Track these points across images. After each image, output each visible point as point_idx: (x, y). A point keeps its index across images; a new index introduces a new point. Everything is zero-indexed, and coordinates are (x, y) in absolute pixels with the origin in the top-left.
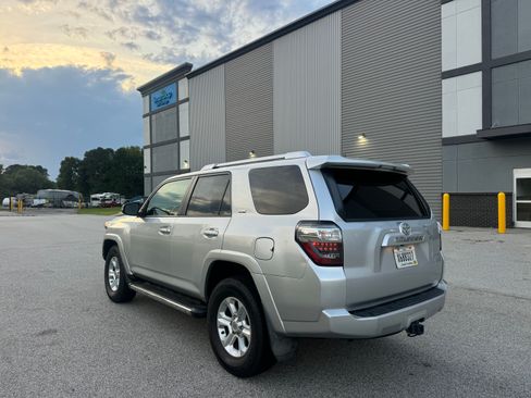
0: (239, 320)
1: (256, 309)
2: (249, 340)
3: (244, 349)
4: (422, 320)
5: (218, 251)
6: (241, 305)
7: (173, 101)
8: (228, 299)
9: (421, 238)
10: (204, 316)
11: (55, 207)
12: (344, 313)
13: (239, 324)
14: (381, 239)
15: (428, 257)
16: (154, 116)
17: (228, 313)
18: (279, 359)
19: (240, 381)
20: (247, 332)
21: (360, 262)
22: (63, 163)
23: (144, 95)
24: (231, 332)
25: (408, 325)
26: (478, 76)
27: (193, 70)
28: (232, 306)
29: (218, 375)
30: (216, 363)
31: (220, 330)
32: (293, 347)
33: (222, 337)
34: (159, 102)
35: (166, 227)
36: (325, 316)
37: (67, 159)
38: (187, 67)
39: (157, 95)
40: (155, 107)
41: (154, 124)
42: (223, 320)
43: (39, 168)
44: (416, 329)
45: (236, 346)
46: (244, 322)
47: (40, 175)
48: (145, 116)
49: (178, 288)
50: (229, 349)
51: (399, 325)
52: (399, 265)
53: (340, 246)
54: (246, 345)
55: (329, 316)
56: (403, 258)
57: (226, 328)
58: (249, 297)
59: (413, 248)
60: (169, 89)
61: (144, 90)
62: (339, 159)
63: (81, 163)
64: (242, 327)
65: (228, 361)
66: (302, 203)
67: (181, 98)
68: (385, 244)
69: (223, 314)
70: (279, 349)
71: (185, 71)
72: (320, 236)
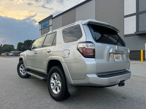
0: (58, 81)
1: (63, 77)
2: (61, 88)
3: (59, 91)
4: (124, 81)
5: (51, 57)
6: (58, 75)
7: (48, 26)
8: (54, 74)
9: (123, 52)
10: (46, 80)
11: (15, 56)
12: (95, 76)
13: (58, 82)
14: (109, 50)
15: (125, 59)
16: (42, 30)
17: (54, 79)
18: (70, 94)
19: (57, 102)
20: (60, 85)
21: (101, 57)
22: (18, 44)
23: (40, 24)
24: (55, 85)
25: (119, 82)
26: (135, 17)
27: (53, 17)
28: (55, 76)
29: (50, 100)
30: (50, 96)
31: (51, 85)
32: (76, 90)
33: (52, 87)
34: (44, 26)
35: (36, 52)
36: (88, 76)
37: (19, 43)
38: (52, 16)
39: (44, 24)
40: (43, 28)
41: (42, 32)
42: (52, 81)
43: (12, 45)
44: (122, 84)
45: (56, 90)
46: (59, 81)
47: (12, 47)
48: (40, 30)
49: (39, 72)
50: (54, 91)
51: (116, 82)
52: (116, 60)
53: (94, 50)
54: (60, 90)
55: (89, 77)
56: (117, 58)
57: (53, 84)
58: (61, 72)
59: (120, 55)
60: (47, 22)
61: (40, 23)
62: (94, 20)
63: (23, 44)
64: (58, 83)
65: (53, 95)
66: (80, 36)
67: (50, 25)
68: (111, 52)
69: (52, 79)
70: (71, 90)
71: (51, 17)
72: (86, 47)
